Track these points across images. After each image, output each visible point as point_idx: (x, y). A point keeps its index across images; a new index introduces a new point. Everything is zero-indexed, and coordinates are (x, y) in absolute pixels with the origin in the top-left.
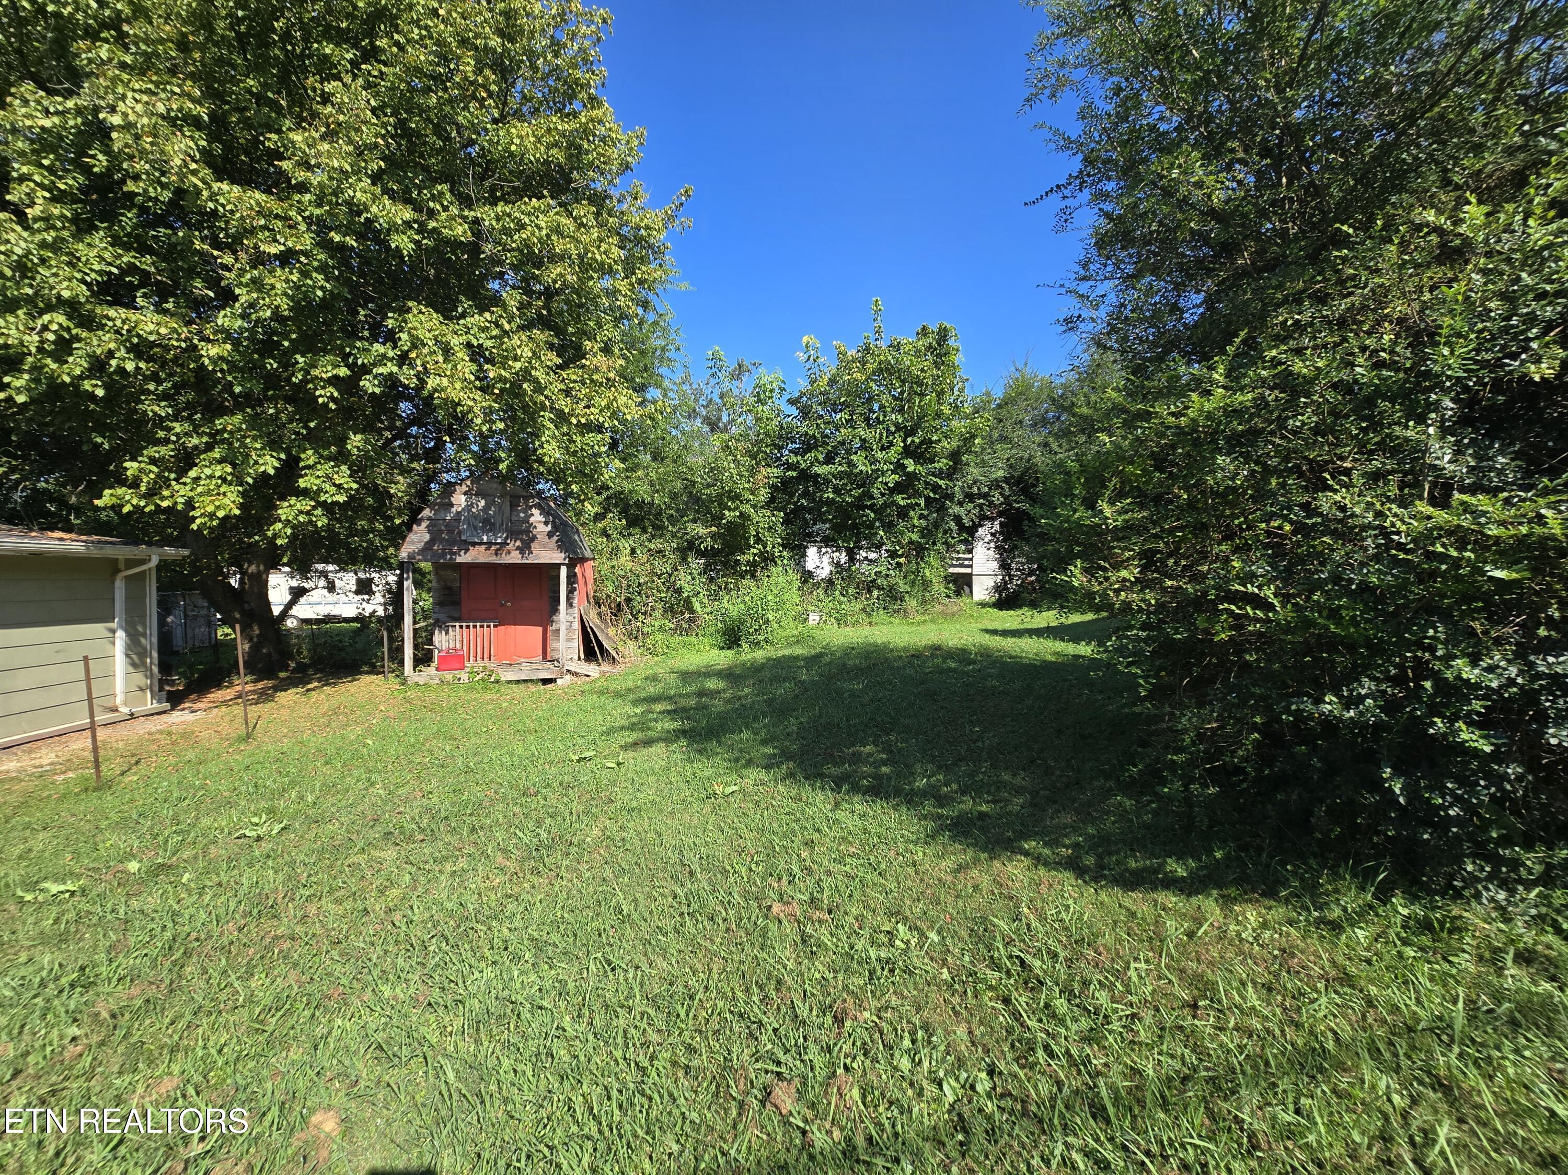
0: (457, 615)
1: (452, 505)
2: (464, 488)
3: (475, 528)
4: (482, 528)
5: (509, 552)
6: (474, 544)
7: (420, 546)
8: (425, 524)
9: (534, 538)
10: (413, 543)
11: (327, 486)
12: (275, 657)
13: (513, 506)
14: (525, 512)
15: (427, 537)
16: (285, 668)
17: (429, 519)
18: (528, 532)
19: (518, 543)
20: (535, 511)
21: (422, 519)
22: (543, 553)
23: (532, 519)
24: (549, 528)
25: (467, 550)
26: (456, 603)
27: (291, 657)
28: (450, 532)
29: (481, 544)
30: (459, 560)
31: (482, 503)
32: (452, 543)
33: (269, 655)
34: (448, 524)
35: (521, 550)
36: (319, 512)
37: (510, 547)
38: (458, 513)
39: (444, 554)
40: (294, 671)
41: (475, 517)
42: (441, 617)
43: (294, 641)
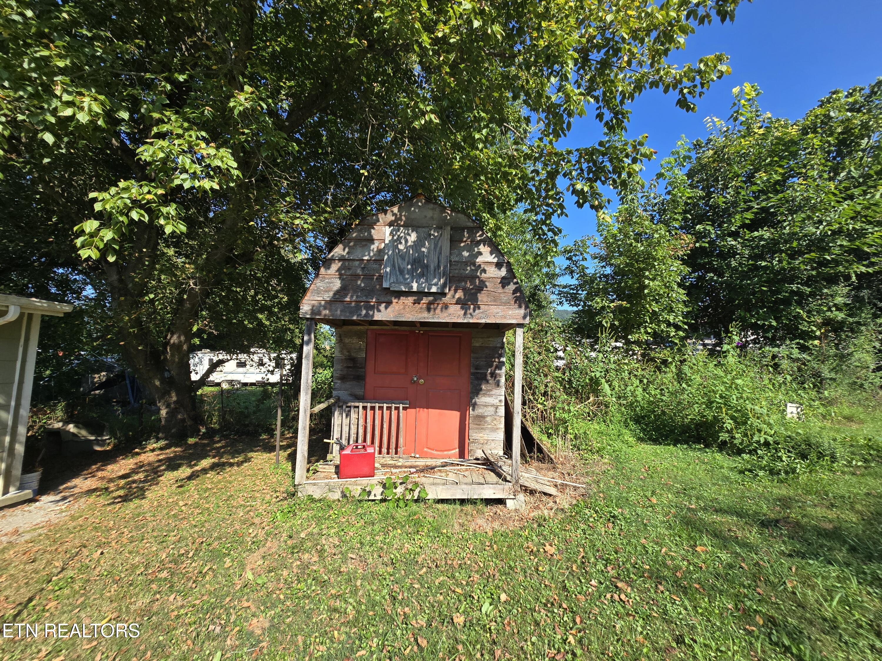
0: (359, 392)
1: (371, 241)
2: (390, 217)
3: (401, 272)
4: (411, 272)
5: (446, 307)
6: (399, 294)
7: (328, 296)
8: (335, 266)
9: (481, 287)
10: (318, 292)
11: (185, 161)
12: (189, 423)
13: (455, 241)
14: (469, 249)
15: (337, 284)
16: (195, 432)
17: (342, 259)
18: (473, 277)
19: (460, 294)
20: (485, 249)
21: (332, 260)
22: (494, 309)
23: (480, 260)
24: (503, 272)
25: (389, 304)
26: (360, 378)
27: (202, 422)
28: (368, 277)
29: (409, 293)
30: (378, 317)
31: (413, 237)
32: (369, 292)
33: (183, 420)
34: (365, 266)
35: (463, 304)
36: (171, 209)
37: (446, 300)
38: (380, 252)
39: (358, 308)
40: (204, 436)
41: (402, 256)
42: (343, 394)
43: (206, 407)
